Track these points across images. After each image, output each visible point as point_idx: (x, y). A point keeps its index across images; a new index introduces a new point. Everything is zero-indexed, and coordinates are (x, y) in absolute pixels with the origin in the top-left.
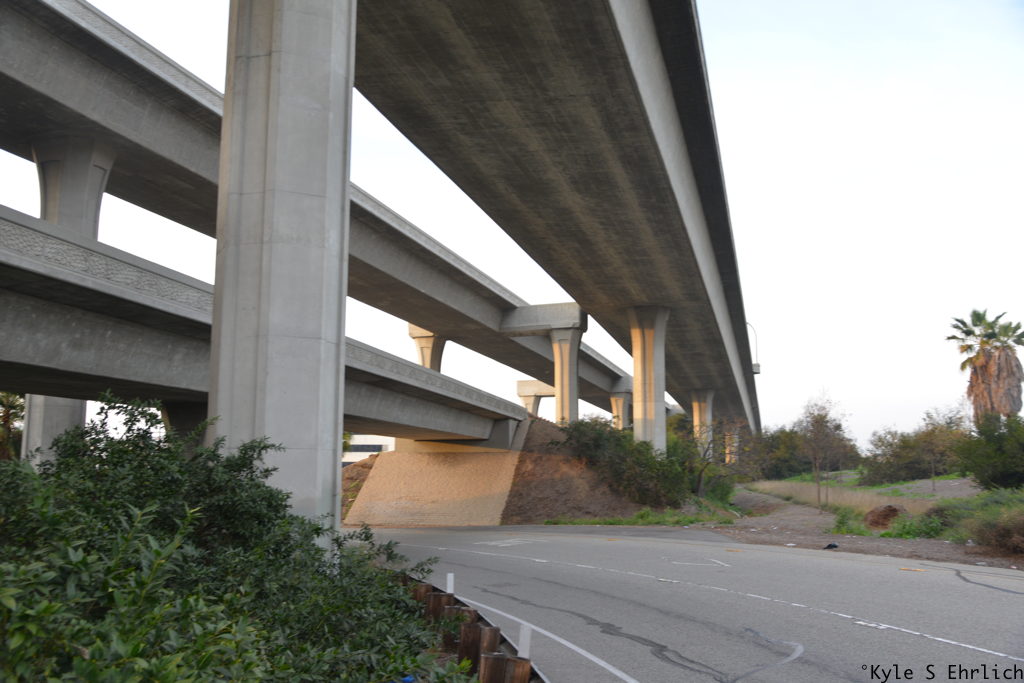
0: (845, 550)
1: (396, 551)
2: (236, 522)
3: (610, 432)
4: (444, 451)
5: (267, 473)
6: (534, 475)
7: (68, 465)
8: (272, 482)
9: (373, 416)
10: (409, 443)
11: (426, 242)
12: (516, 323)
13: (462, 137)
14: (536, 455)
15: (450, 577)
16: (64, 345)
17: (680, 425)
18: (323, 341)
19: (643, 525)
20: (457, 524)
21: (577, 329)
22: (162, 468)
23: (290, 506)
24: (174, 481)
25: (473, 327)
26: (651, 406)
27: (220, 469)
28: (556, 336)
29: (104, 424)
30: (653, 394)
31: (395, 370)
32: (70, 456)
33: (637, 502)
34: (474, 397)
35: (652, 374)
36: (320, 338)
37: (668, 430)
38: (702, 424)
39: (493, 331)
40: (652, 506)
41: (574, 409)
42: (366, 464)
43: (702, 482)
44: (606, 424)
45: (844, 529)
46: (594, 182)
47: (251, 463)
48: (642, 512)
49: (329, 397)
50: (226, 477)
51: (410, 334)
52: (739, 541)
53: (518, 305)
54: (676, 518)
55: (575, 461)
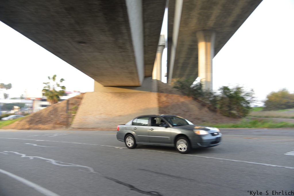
10: (101, 87)
14: (165, 94)
42: (79, 97)
55: (185, 96)
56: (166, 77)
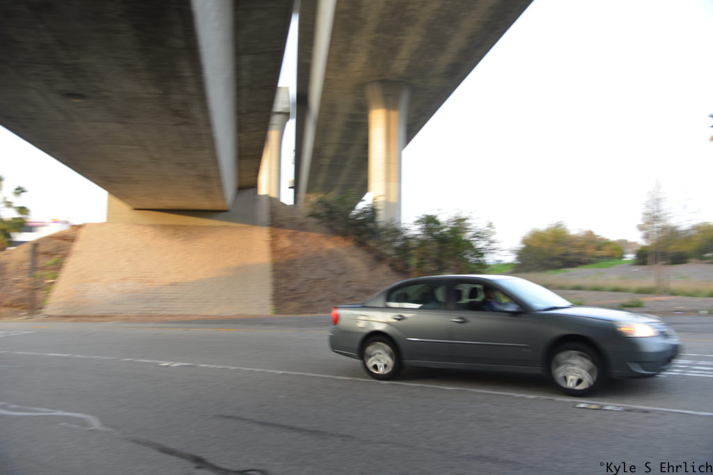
4: (172, 223)
6: (295, 252)
10: (125, 212)
14: (288, 231)
30: (395, 175)
42: (65, 237)
55: (337, 238)
56: (292, 190)
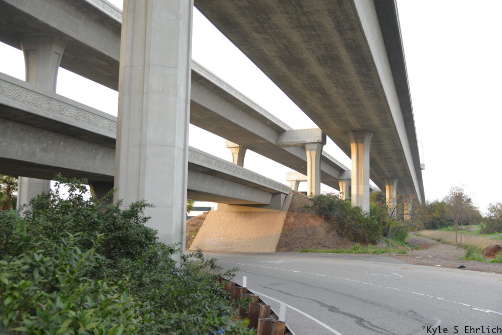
0: (469, 269)
1: (216, 263)
2: (128, 246)
3: (338, 201)
4: (245, 210)
5: (145, 219)
6: (294, 224)
7: (39, 213)
8: (147, 225)
9: (205, 191)
10: (225, 206)
11: (235, 94)
12: (286, 140)
13: (255, 35)
14: (296, 213)
15: (245, 278)
16: (38, 150)
17: (378, 198)
18: (176, 148)
19: (356, 253)
20: (251, 251)
21: (320, 143)
22: (89, 216)
23: (158, 238)
24: (95, 223)
25: (261, 142)
26: (361, 187)
27: (120, 217)
28: (308, 147)
29: (57, 192)
30: (362, 181)
31: (217, 165)
32: (40, 209)
33: (352, 241)
34: (262, 181)
35: (362, 169)
36: (174, 147)
37: (370, 201)
38: (390, 197)
39: (273, 144)
40: (361, 243)
41: (318, 188)
42: (201, 217)
43: (390, 230)
44: (336, 197)
45: (470, 258)
46: (329, 59)
47: (137, 214)
48: (355, 246)
49: (180, 179)
50: (123, 221)
51: (226, 146)
52: (409, 263)
53: (287, 130)
54: (374, 250)
55: (317, 217)
